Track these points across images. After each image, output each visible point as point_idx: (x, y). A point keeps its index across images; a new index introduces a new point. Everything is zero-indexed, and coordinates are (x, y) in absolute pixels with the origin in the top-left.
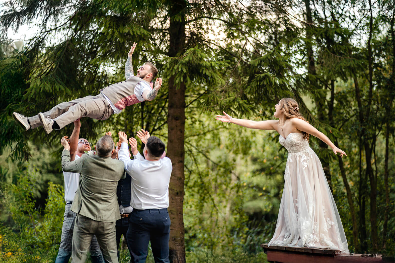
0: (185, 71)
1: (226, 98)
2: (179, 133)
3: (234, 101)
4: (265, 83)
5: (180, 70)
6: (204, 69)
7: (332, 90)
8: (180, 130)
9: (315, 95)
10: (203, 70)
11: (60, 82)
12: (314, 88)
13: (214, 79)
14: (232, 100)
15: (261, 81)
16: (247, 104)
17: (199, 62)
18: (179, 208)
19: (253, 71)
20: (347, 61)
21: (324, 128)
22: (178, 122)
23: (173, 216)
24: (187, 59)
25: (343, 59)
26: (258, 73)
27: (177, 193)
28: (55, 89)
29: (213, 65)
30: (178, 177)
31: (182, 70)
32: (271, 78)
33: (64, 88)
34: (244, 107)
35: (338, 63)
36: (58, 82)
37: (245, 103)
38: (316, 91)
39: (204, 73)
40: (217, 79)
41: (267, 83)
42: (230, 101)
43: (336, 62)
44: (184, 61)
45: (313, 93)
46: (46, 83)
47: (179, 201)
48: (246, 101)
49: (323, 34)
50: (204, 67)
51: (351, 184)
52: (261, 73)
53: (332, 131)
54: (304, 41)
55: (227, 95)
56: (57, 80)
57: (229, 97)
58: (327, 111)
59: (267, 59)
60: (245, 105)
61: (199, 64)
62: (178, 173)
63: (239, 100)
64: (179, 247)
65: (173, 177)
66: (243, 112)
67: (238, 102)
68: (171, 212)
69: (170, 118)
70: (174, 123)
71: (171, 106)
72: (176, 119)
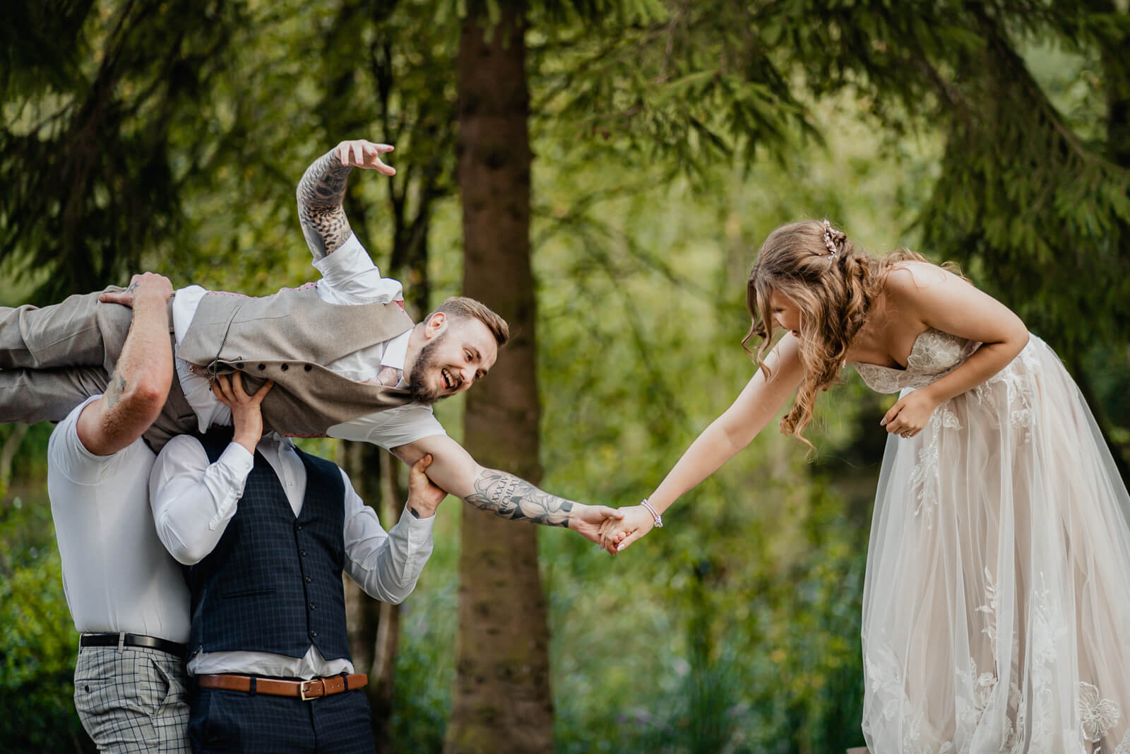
1: (679, 75)
2: (506, 224)
3: (712, 87)
8: (511, 210)
14: (700, 87)
16: (769, 101)
18: (519, 539)
22: (502, 173)
23: (497, 577)
30: (513, 413)
34: (757, 115)
37: (761, 96)
42: (691, 90)
48: (763, 88)
55: (682, 63)
57: (693, 69)
60: (763, 107)
62: (511, 394)
63: (735, 85)
64: (526, 707)
65: (491, 411)
66: (755, 137)
67: (728, 91)
68: (488, 558)
69: (468, 159)
70: (484, 179)
71: (468, 107)
72: (493, 162)
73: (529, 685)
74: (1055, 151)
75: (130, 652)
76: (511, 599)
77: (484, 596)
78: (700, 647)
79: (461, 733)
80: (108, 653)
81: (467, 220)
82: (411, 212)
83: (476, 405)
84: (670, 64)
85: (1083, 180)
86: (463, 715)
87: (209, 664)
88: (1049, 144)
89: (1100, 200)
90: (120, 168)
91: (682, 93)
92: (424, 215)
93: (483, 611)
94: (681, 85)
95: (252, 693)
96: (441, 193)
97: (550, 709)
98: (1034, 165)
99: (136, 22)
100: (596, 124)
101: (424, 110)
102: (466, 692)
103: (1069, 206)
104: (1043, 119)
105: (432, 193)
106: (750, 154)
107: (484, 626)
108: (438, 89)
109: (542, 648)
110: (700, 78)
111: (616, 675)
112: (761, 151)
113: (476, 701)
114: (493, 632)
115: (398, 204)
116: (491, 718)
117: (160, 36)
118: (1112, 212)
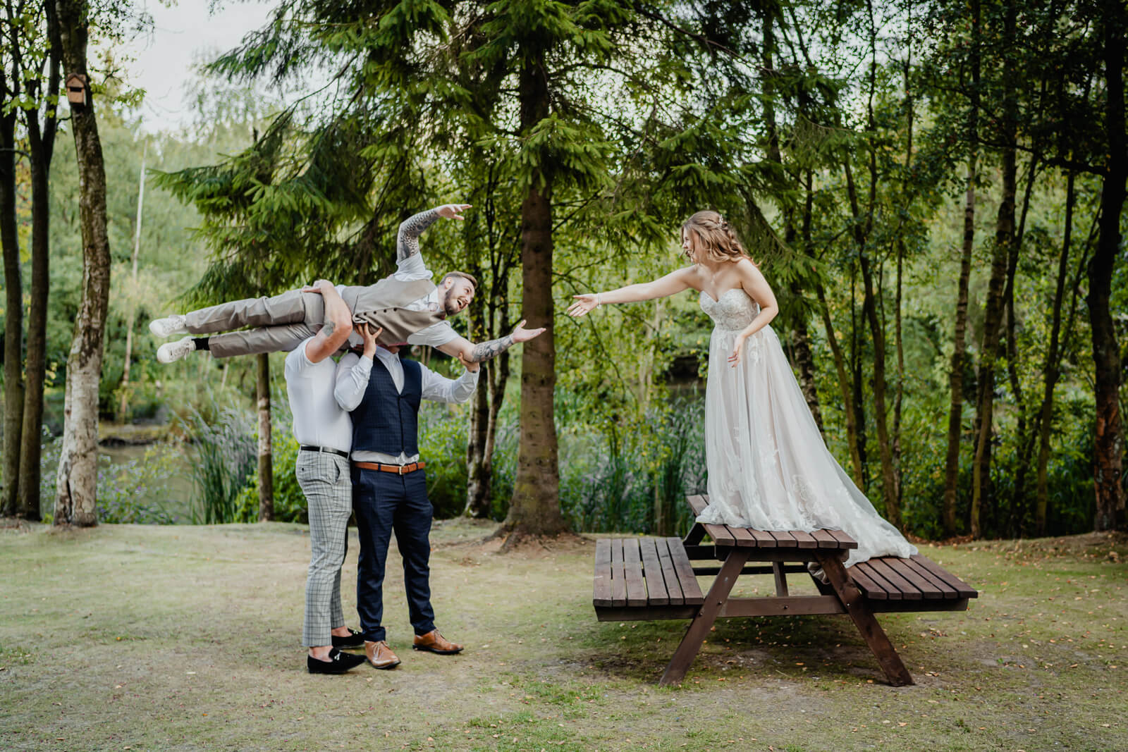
0: (534, 163)
1: (618, 212)
2: (542, 275)
3: (632, 217)
4: (690, 183)
5: (525, 161)
6: (573, 158)
7: (809, 187)
8: (544, 269)
9: (783, 201)
10: (570, 161)
11: (314, 190)
12: (781, 189)
13: (594, 177)
14: (627, 217)
15: (681, 178)
16: (657, 223)
17: (561, 145)
18: (545, 406)
19: (668, 160)
20: (839, 136)
21: (802, 262)
22: (539, 254)
23: (536, 422)
24: (537, 140)
25: (834, 131)
26: (676, 164)
27: (542, 382)
28: (304, 205)
29: (588, 150)
30: (542, 354)
31: (529, 162)
32: (702, 172)
33: (321, 201)
34: (651, 229)
35: (823, 139)
36: (310, 191)
37: (653, 221)
38: (785, 193)
39: (571, 166)
40: (598, 177)
41: (694, 183)
42: (623, 218)
43: (820, 137)
44: (532, 145)
45: (779, 197)
46: (285, 193)
47: (545, 394)
48: (654, 218)
49: (795, 87)
50: (571, 155)
51: (839, 335)
52: (683, 164)
53: (817, 268)
54: (759, 99)
55: (619, 207)
56: (307, 187)
57: (624, 209)
58: (801, 223)
59: (693, 138)
60: (654, 226)
61: (562, 149)
62: (543, 346)
63: (642, 216)
64: (548, 476)
65: (534, 353)
66: (650, 239)
67: (640, 219)
68: (532, 414)
69: (526, 249)
70: (533, 257)
71: (526, 227)
72: (537, 250)
73: (549, 467)
74: (773, 247)
75: (325, 455)
76: (542, 431)
77: (531, 431)
78: (615, 451)
79: (521, 486)
80: (315, 454)
81: (525, 274)
82: (500, 273)
83: (528, 351)
84: (615, 208)
85: (785, 259)
86: (521, 479)
87: (359, 457)
88: (770, 244)
89: (792, 267)
90: (382, 254)
91: (620, 219)
92: (505, 273)
93: (530, 436)
94: (620, 216)
95: (379, 470)
96: (513, 265)
97: (558, 477)
98: (764, 252)
99: (389, 192)
100: (583, 232)
101: (507, 230)
102: (523, 470)
103: (779, 270)
104: (768, 234)
105: (510, 264)
106: (648, 245)
107: (530, 443)
108: (512, 222)
109: (554, 452)
110: (627, 213)
111: (582, 462)
112: (652, 245)
113: (527, 474)
114: (534, 445)
115: (495, 268)
116: (533, 481)
117: (399, 199)
118: (797, 272)
